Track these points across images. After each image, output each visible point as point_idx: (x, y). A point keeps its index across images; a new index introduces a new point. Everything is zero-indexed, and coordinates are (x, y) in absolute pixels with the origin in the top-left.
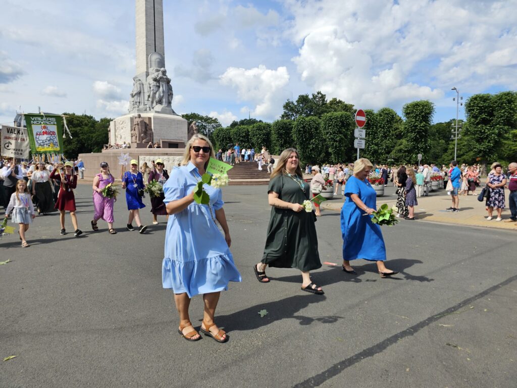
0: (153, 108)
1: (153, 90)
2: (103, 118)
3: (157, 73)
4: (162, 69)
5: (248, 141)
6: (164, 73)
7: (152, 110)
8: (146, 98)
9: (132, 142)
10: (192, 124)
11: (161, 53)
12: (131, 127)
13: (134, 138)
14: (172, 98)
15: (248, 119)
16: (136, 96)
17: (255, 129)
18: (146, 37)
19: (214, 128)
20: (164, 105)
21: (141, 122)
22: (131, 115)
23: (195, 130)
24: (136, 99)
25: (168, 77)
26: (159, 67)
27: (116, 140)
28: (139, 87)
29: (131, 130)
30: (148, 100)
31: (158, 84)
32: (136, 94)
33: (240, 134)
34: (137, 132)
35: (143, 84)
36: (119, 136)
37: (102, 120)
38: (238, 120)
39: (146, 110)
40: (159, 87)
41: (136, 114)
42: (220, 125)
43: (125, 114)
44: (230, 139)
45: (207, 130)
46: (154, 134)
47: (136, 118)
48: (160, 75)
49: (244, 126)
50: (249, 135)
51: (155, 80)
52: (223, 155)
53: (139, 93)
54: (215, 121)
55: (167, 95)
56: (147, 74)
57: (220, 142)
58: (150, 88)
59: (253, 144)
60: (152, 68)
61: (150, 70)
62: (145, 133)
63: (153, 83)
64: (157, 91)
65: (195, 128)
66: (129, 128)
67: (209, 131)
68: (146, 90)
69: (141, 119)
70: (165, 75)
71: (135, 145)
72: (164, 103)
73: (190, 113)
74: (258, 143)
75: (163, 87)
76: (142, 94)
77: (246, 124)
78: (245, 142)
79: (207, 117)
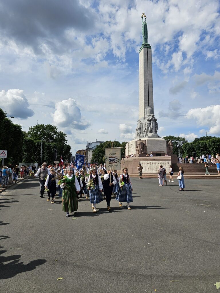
0: (147, 135)
1: (147, 126)
2: (123, 142)
3: (149, 117)
4: (152, 114)
5: (206, 150)
6: (153, 116)
7: (147, 136)
8: (144, 130)
9: (136, 154)
10: (169, 142)
11: (152, 106)
12: (136, 146)
13: (137, 151)
14: (157, 129)
15: (206, 136)
16: (139, 130)
17: (211, 142)
18: (144, 100)
19: (183, 143)
20: (153, 133)
21: (141, 143)
22: (136, 140)
23: (171, 145)
24: (139, 131)
25: (155, 118)
26: (150, 114)
27: (128, 153)
28: (140, 125)
29: (136, 148)
30: (145, 131)
31: (150, 123)
32: (139, 129)
33: (200, 146)
34: (139, 148)
35: (142, 124)
36: (130, 151)
37: (123, 143)
38: (199, 138)
39: (144, 136)
40: (150, 124)
41: (138, 139)
42: (187, 141)
43: (133, 140)
44: (194, 149)
45: (179, 145)
46: (148, 149)
47: (138, 141)
48: (151, 117)
49: (203, 141)
50: (207, 146)
51: (148, 120)
52: (189, 160)
53: (140, 128)
54: (184, 139)
55: (155, 128)
56: (144, 118)
57: (187, 151)
58: (146, 125)
59: (210, 152)
60: (147, 115)
61: (146, 116)
62: (143, 149)
63: (147, 122)
64: (149, 126)
65: (171, 144)
66: (135, 146)
67: (180, 145)
68: (144, 126)
69: (141, 142)
70: (154, 117)
71: (138, 155)
72: (153, 132)
73: (168, 136)
74: (213, 151)
75: (152, 124)
76: (142, 129)
77: (204, 140)
78: (204, 151)
79: (178, 137)
